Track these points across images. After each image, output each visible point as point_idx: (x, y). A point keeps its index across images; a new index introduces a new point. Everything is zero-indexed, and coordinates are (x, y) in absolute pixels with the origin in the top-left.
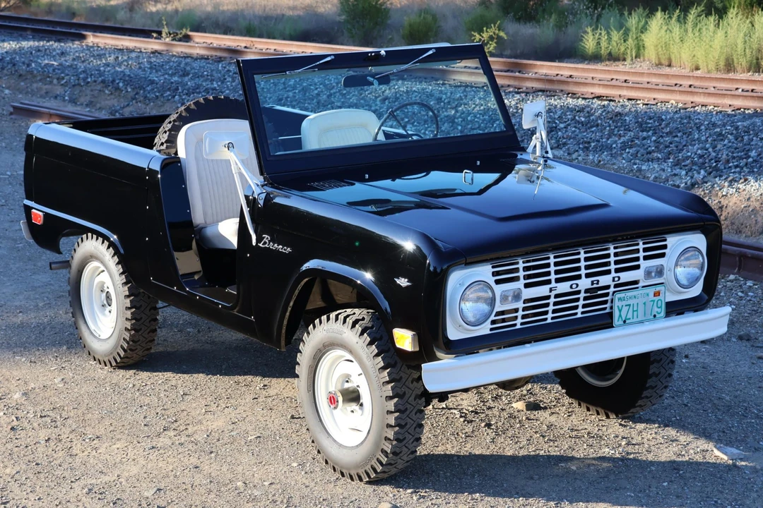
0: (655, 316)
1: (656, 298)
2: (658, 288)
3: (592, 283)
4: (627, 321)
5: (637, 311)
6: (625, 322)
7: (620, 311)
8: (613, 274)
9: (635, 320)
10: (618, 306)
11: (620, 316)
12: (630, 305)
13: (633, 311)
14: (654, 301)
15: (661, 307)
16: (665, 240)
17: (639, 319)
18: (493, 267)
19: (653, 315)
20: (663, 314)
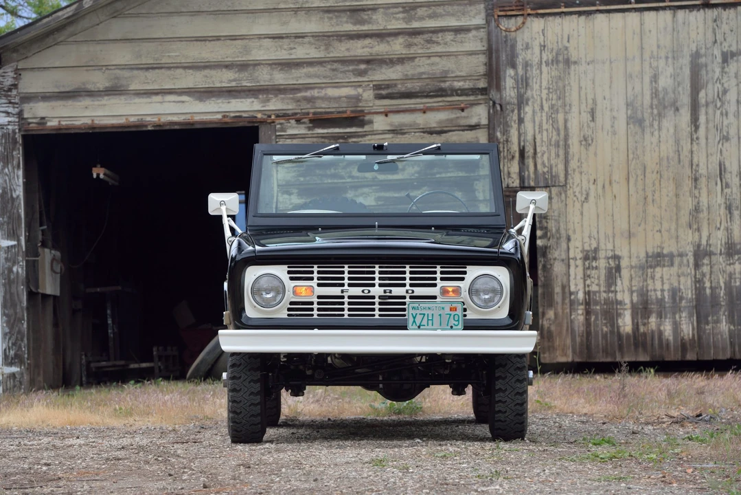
0: (452, 327)
1: (453, 313)
2: (454, 305)
3: (385, 292)
4: (421, 327)
5: (432, 320)
6: (419, 327)
7: (414, 318)
8: (408, 287)
9: (430, 326)
10: (412, 314)
11: (414, 321)
12: (424, 314)
13: (428, 320)
14: (450, 315)
15: (458, 321)
16: (466, 268)
17: (435, 326)
18: (288, 267)
19: (450, 325)
20: (461, 326)
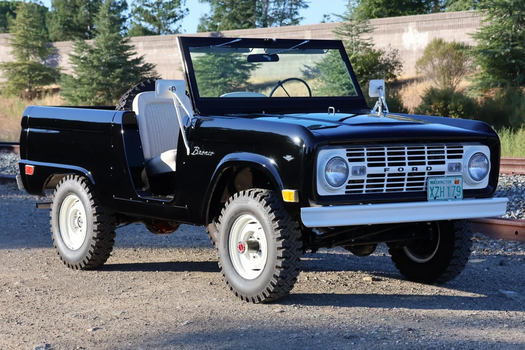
0: (456, 197)
1: (456, 185)
2: (458, 179)
3: (413, 169)
4: (437, 198)
5: (443, 192)
6: (435, 198)
7: (432, 190)
8: (427, 165)
9: (442, 198)
10: (430, 187)
11: (432, 194)
12: (438, 187)
13: (441, 192)
14: (455, 187)
15: (460, 191)
16: (462, 147)
17: (445, 198)
18: (347, 150)
19: (454, 196)
20: (461, 196)
